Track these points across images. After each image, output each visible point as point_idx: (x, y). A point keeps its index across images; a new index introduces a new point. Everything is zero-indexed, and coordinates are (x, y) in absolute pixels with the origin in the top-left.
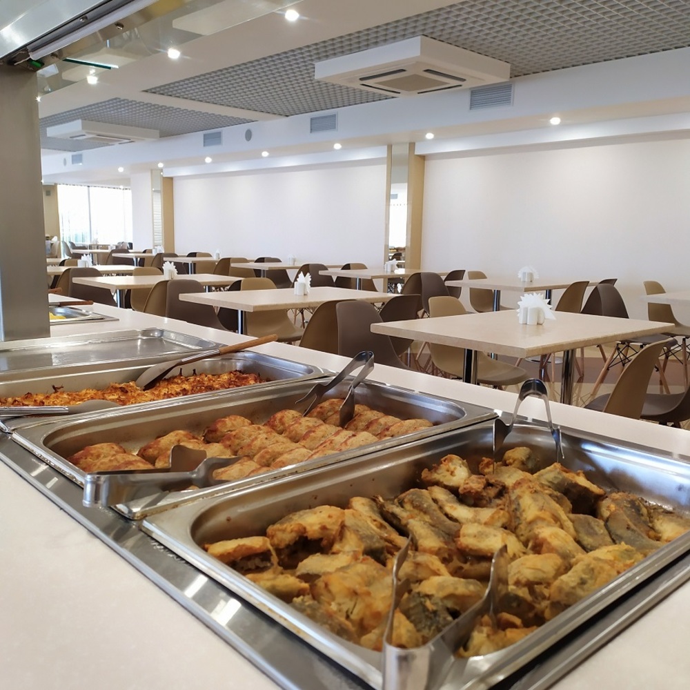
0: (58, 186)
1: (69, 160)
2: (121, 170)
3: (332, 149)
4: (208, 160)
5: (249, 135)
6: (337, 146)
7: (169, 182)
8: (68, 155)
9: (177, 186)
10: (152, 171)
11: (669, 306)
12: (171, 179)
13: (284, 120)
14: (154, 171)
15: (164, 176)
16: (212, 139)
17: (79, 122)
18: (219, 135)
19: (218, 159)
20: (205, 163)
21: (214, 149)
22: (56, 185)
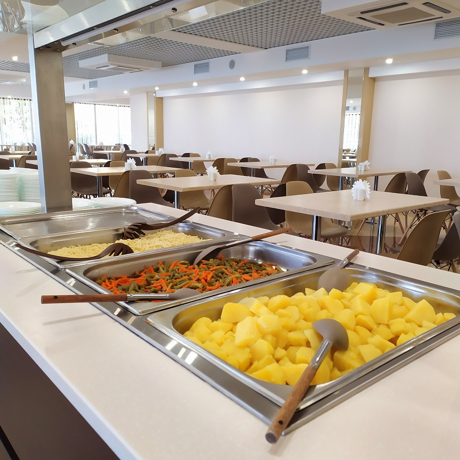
0: (75, 104)
1: (87, 85)
2: (126, 92)
3: (301, 74)
4: (195, 84)
5: (232, 64)
6: (305, 72)
7: (160, 101)
8: (87, 82)
9: (166, 103)
10: (147, 93)
11: (453, 188)
12: (162, 98)
13: (263, 52)
14: (149, 92)
15: (157, 96)
16: (202, 68)
17: (106, 56)
18: (207, 65)
19: (202, 83)
20: (192, 86)
21: (202, 76)
22: (73, 103)
